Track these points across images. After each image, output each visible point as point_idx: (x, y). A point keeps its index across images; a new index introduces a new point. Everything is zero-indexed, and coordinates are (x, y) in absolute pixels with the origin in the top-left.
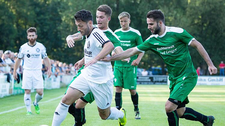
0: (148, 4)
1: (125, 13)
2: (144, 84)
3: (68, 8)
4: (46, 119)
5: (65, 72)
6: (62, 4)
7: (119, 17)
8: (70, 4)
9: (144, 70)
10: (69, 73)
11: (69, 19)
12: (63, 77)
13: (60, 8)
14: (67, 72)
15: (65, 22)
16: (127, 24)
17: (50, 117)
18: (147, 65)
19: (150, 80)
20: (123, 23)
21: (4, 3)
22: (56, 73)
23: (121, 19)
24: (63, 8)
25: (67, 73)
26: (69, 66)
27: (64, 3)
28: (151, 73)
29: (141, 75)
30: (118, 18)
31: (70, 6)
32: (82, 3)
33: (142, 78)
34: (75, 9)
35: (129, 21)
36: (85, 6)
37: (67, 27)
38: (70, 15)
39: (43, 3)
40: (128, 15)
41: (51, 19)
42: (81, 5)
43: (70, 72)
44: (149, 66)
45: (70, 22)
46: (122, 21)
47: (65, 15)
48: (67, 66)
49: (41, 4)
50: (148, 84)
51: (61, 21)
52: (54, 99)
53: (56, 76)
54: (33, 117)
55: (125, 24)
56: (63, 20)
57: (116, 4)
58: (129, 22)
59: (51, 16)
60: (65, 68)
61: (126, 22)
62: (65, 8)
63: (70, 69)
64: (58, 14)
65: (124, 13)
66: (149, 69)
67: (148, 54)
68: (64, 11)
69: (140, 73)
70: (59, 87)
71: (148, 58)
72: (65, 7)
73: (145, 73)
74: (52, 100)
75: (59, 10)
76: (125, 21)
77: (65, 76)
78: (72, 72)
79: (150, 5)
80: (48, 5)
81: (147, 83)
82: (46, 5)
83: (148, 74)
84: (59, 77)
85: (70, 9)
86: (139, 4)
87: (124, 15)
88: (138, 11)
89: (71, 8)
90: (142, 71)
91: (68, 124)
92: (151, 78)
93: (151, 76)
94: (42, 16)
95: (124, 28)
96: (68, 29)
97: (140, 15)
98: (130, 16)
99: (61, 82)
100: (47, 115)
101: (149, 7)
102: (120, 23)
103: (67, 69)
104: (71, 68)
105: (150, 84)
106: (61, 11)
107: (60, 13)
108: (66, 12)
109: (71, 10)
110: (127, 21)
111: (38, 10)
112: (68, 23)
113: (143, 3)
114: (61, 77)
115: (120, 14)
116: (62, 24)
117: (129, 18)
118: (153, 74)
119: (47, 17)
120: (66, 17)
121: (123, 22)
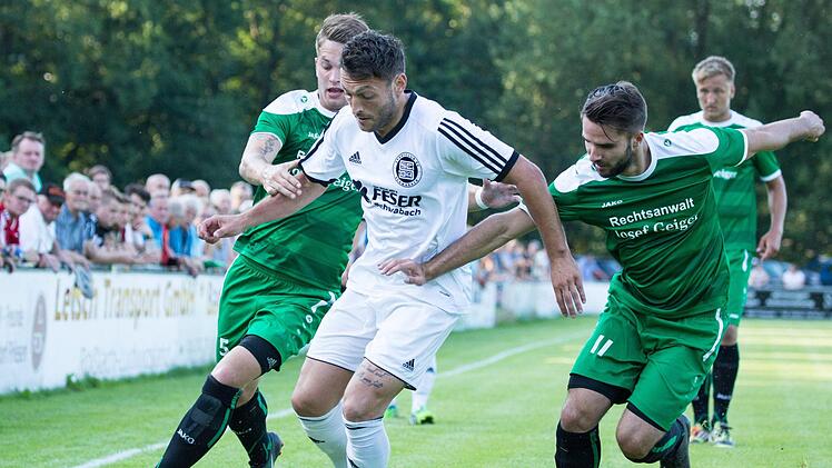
0: (808, 35)
1: (717, 61)
2: (790, 317)
3: (527, 44)
4: (448, 436)
5: (513, 272)
6: (505, 32)
7: (696, 75)
8: (533, 29)
9: (790, 266)
10: (527, 276)
11: (527, 81)
12: (507, 287)
13: (497, 42)
14: (519, 269)
15: (517, 95)
16: (724, 102)
17: (461, 430)
18: (803, 251)
19: (811, 304)
20: (710, 98)
21: (302, 23)
22: (482, 275)
23: (702, 81)
24: (510, 43)
25: (522, 273)
26: (526, 248)
27: (512, 26)
28: (815, 278)
29: (782, 283)
30: (691, 79)
31: (535, 37)
32: (577, 26)
33: (787, 295)
34: (552, 47)
35: (729, 89)
36: (585, 37)
37: (522, 112)
38: (532, 69)
39: (439, 24)
40: (729, 69)
41: (466, 82)
42: (572, 35)
43: (529, 270)
44: (810, 254)
45: (532, 94)
46: (705, 91)
47: (516, 69)
48: (520, 250)
49: (430, 28)
50: (805, 317)
51: (500, 90)
52: (477, 365)
53: (482, 284)
54: (402, 427)
55: (716, 101)
56: (508, 84)
57: (696, 31)
58: (729, 92)
59: (465, 71)
60: (513, 256)
61: (721, 94)
62: (517, 44)
63: (530, 262)
64: (491, 65)
65: (713, 61)
66: (809, 266)
67: (808, 212)
68: (511, 56)
69: (777, 277)
70: (490, 324)
71: (807, 226)
72: (518, 40)
73: (793, 278)
74: (468, 367)
75: (493, 51)
76: (717, 91)
77: (513, 283)
78: (536, 272)
79: (816, 39)
80: (457, 32)
81: (803, 313)
82: (448, 33)
83: (807, 282)
84: (491, 287)
85: (532, 48)
86: (775, 35)
87: (712, 70)
88: (774, 57)
89: (536, 44)
90: (785, 271)
91: (523, 455)
92: (818, 298)
93: (818, 288)
94: (434, 72)
95: (713, 114)
96: (524, 118)
97: (780, 72)
98: (734, 71)
99: (499, 305)
100: (450, 423)
101: (811, 43)
102: (700, 95)
103: (521, 262)
104: (533, 256)
105: (813, 319)
106: (501, 56)
107: (498, 62)
108: (520, 57)
109: (538, 52)
110: (724, 89)
111: (420, 48)
112: (526, 97)
113: (790, 28)
114: (499, 288)
115: (699, 65)
116: (504, 100)
117: (729, 77)
118: (824, 283)
119: (453, 75)
120: (518, 76)
121: (710, 94)
